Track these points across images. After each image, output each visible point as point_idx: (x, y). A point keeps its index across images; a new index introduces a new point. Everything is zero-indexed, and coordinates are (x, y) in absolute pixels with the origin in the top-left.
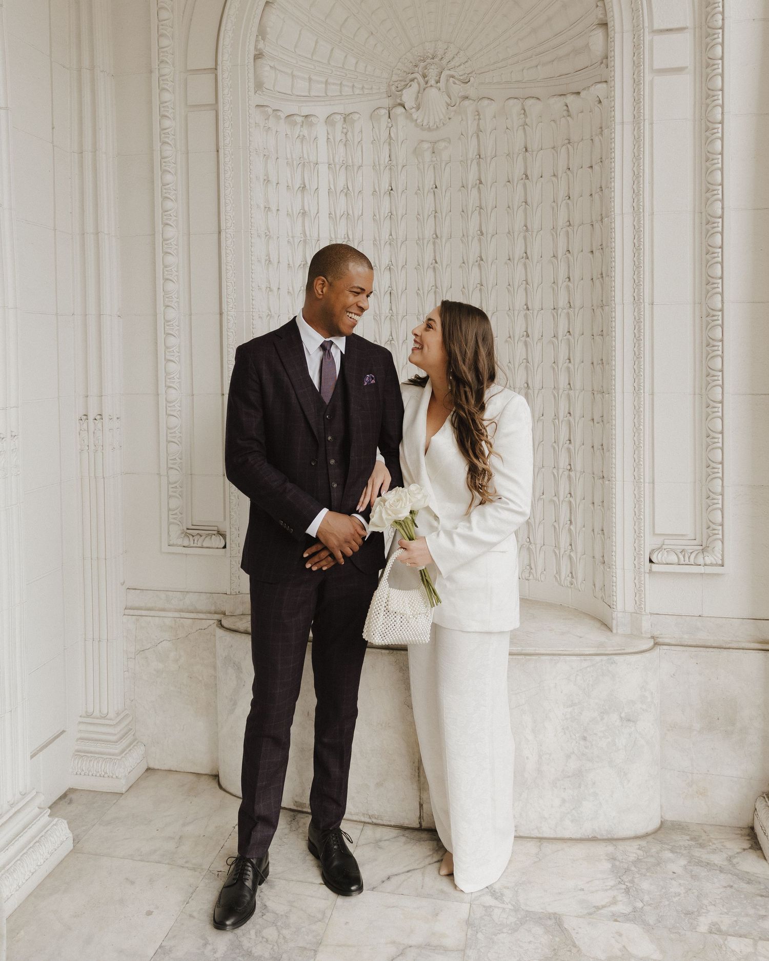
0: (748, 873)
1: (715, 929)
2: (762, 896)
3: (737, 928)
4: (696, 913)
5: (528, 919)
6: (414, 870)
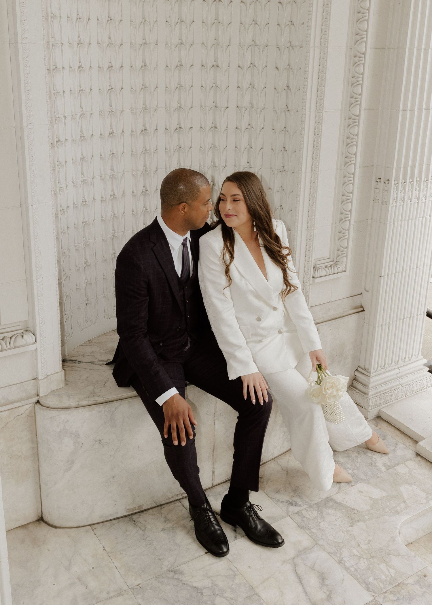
1: (387, 467)
4: (373, 463)
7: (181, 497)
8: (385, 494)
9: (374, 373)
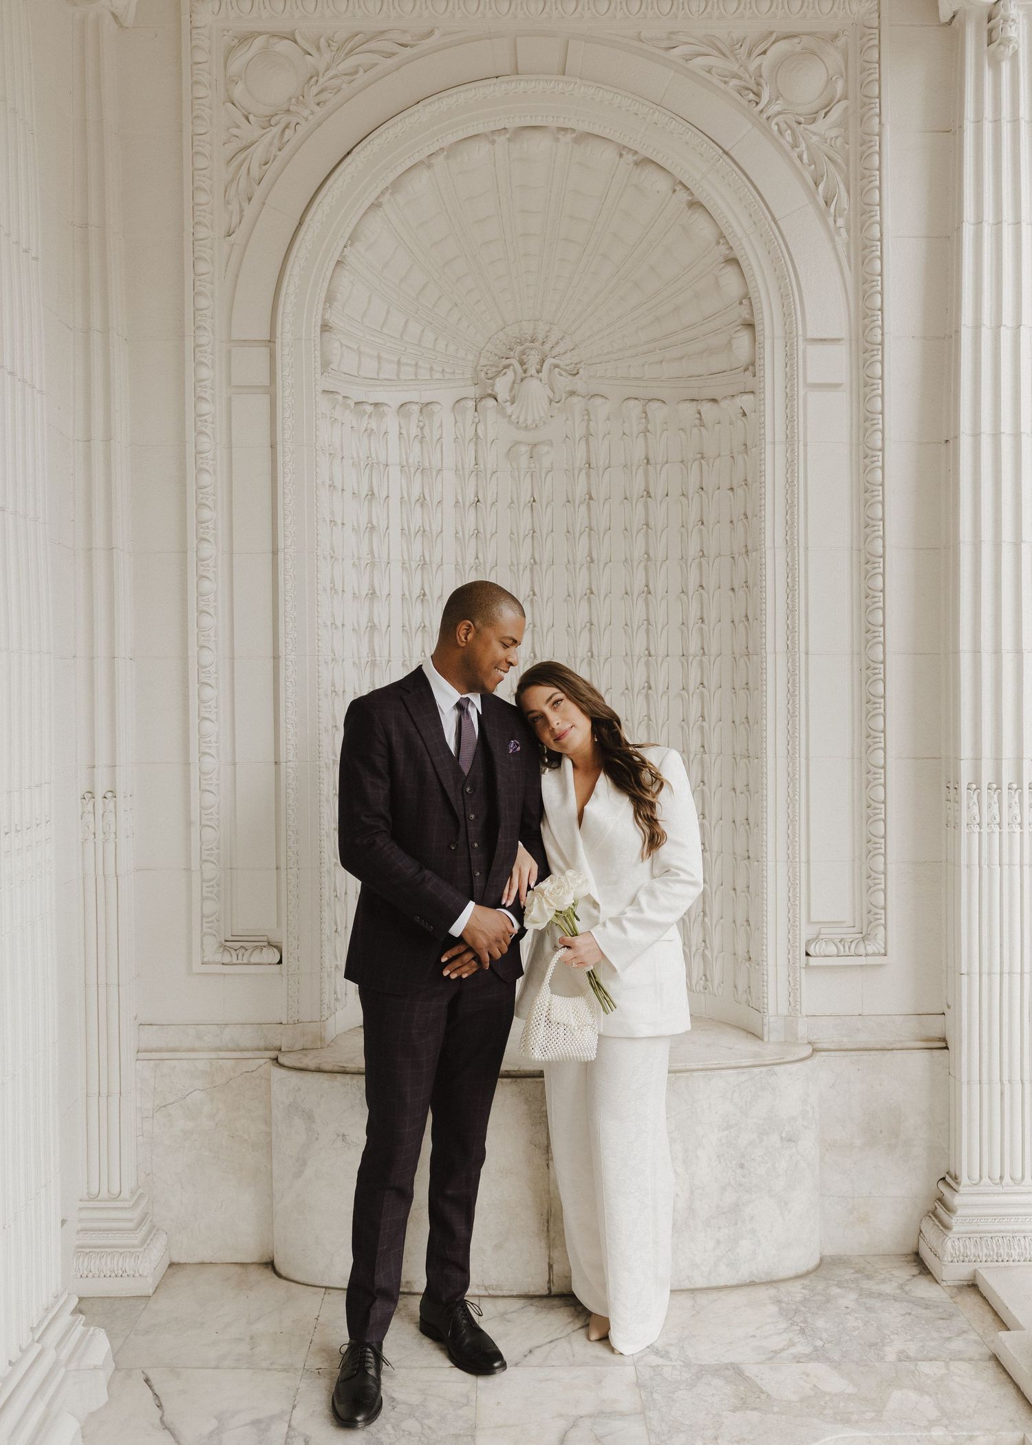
0: (923, 1298)
1: (903, 1357)
2: (943, 1319)
3: (925, 1353)
4: (880, 1344)
5: (703, 1372)
6: (557, 1339)
7: (485, 1293)
8: (851, 1390)
9: (970, 1186)
